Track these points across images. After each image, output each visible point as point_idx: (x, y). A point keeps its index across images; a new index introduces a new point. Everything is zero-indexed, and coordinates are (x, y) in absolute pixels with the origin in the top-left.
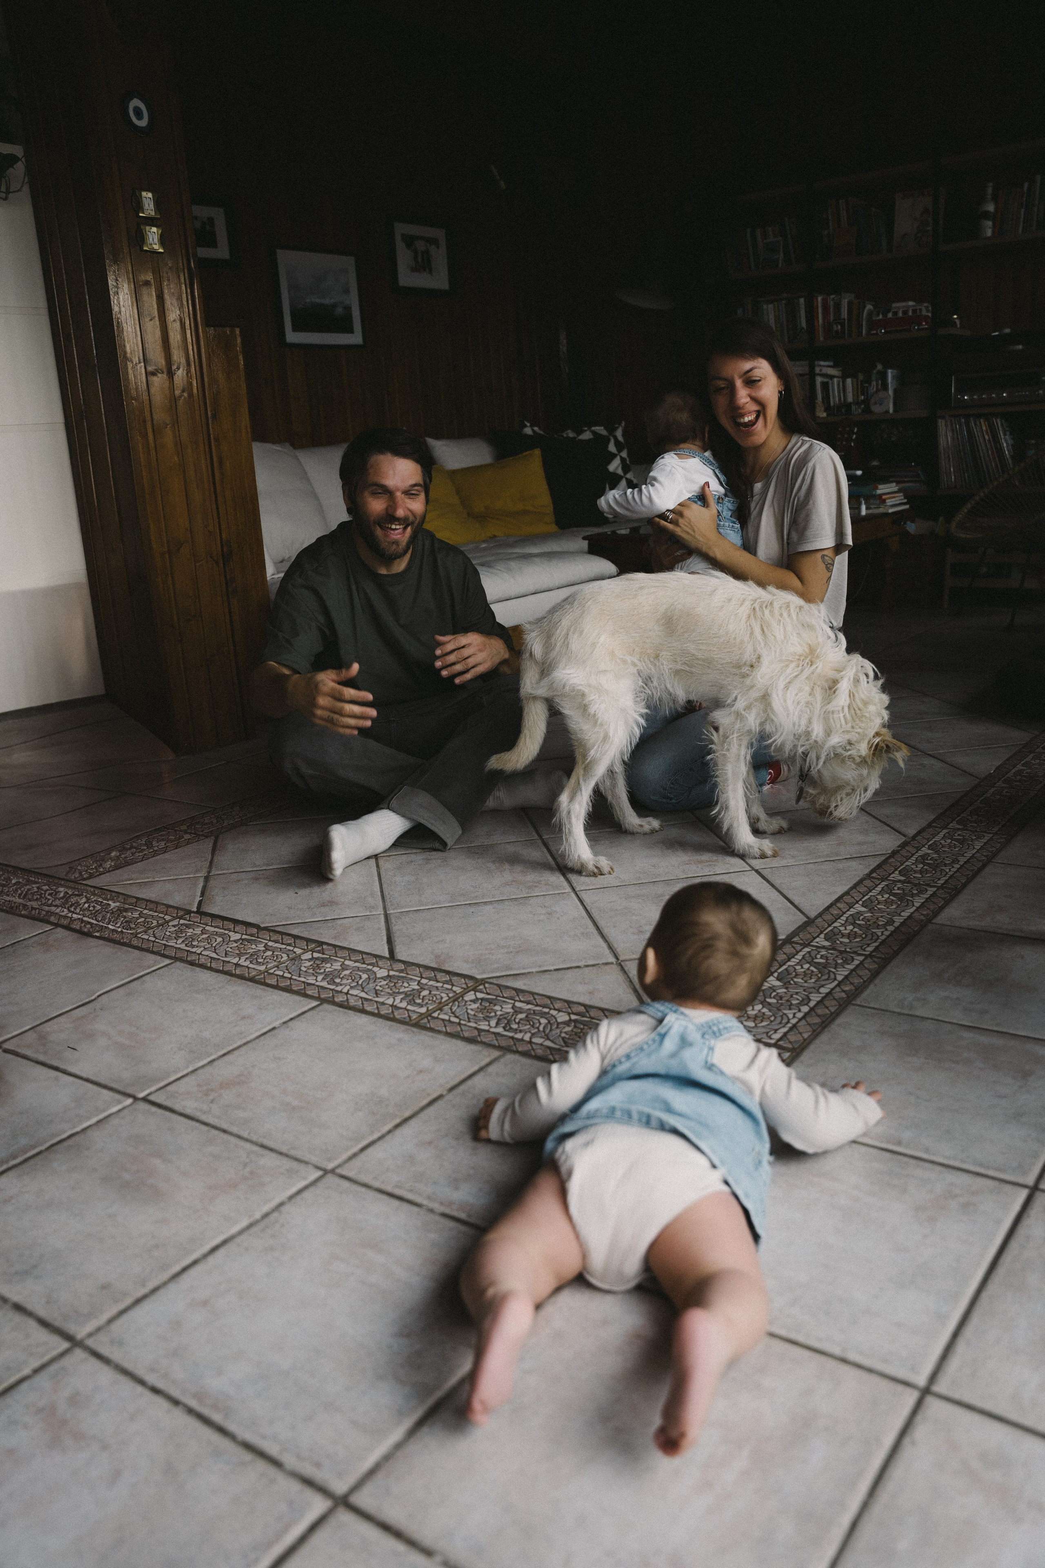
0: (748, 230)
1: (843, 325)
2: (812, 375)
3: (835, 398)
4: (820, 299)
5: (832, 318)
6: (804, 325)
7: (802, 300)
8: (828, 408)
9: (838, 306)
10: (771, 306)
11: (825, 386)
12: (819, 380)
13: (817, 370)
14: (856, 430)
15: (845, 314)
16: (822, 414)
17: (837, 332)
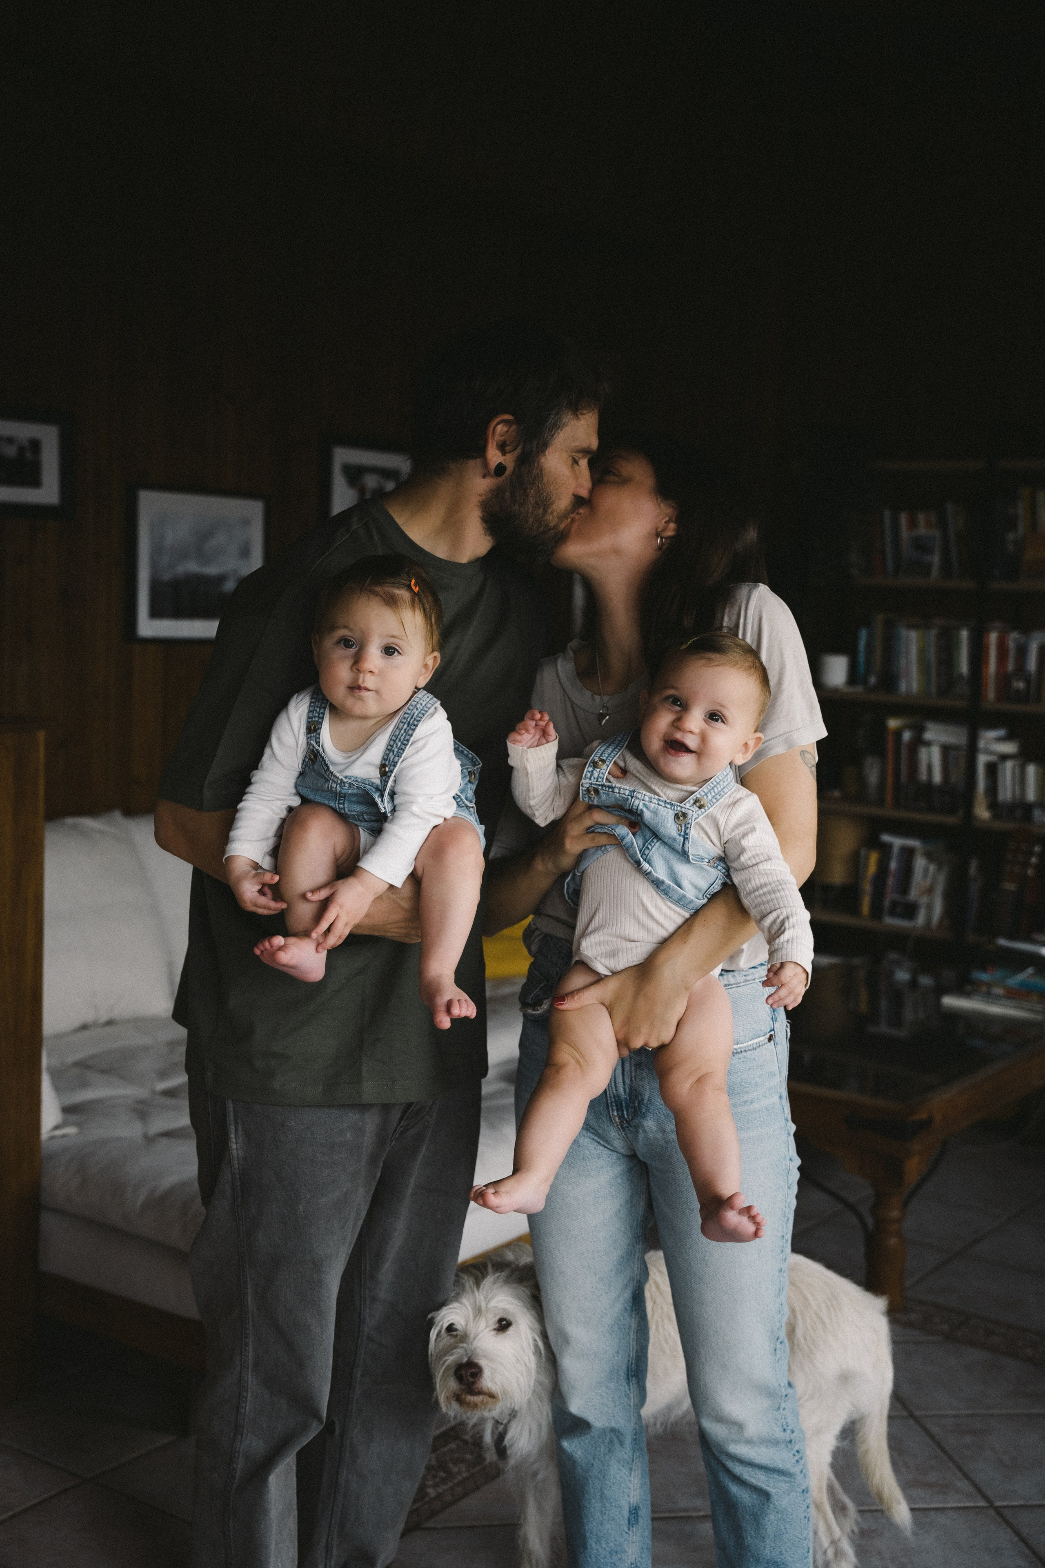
0: (887, 513)
1: (1028, 681)
2: (972, 750)
3: (1006, 793)
4: (993, 637)
5: (1011, 666)
6: (964, 668)
7: (964, 634)
8: (994, 805)
9: (1022, 651)
10: (913, 635)
11: (992, 769)
12: (982, 760)
13: (982, 744)
14: (1037, 849)
15: (1032, 664)
16: (982, 812)
17: (1018, 691)
